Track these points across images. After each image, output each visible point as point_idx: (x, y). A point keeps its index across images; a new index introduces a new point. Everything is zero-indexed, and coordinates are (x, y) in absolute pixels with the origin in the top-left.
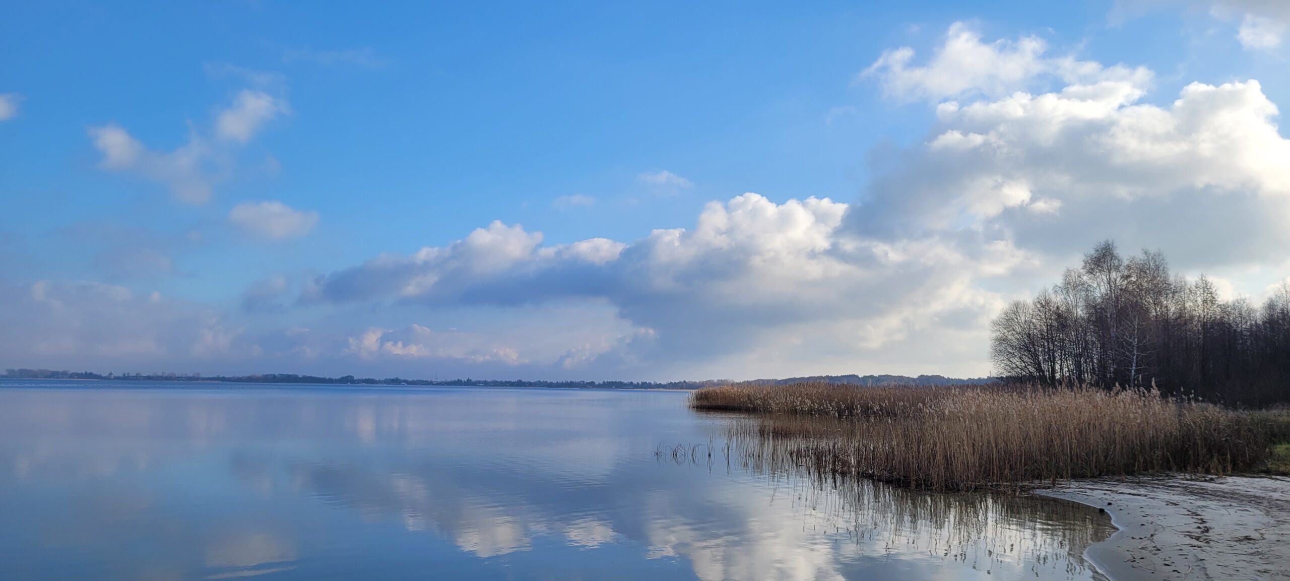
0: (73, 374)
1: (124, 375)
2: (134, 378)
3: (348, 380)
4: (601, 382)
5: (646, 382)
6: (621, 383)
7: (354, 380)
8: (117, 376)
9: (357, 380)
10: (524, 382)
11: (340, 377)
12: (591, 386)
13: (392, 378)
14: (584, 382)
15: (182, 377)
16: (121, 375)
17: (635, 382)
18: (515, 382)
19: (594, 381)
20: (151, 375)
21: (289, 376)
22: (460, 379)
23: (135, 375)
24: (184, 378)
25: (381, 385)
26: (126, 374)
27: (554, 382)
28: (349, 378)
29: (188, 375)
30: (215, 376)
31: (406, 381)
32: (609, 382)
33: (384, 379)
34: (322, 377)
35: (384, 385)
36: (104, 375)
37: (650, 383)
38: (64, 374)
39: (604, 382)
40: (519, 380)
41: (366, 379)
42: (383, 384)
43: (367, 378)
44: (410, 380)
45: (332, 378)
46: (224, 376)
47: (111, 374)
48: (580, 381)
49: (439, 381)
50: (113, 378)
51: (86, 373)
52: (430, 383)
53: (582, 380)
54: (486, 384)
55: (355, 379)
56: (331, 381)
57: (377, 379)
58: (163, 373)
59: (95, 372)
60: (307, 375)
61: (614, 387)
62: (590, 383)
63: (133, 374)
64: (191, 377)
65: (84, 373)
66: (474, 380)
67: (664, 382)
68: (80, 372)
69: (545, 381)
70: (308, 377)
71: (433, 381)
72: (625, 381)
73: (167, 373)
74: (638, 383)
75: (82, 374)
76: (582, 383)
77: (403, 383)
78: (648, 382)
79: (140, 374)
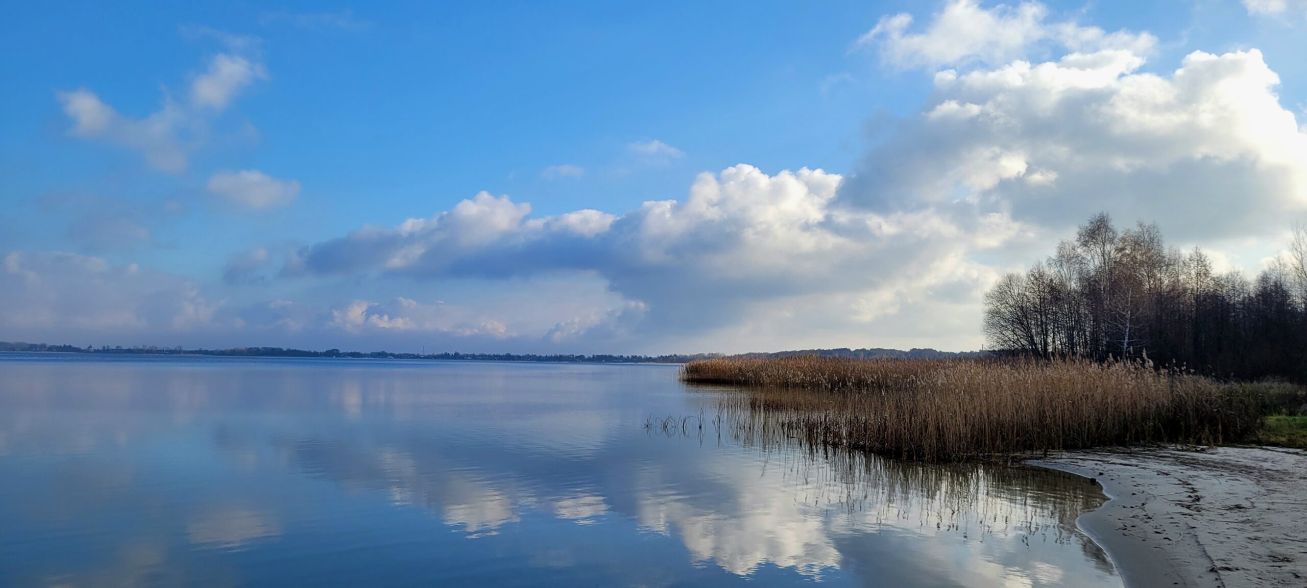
0: (51, 346)
1: (104, 348)
2: (115, 351)
3: (333, 354)
4: (591, 356)
5: (636, 356)
6: (611, 357)
7: (339, 353)
8: (97, 349)
9: (342, 354)
10: (513, 356)
11: (325, 351)
12: (581, 359)
13: (378, 352)
14: (573, 355)
15: (163, 351)
16: (101, 348)
17: (625, 356)
18: (504, 356)
19: (583, 354)
20: (132, 348)
21: (273, 349)
22: (448, 352)
23: (115, 348)
24: (166, 351)
25: (367, 358)
26: (106, 346)
27: (542, 356)
28: (335, 352)
29: (169, 349)
30: (198, 349)
31: (392, 355)
32: (599, 356)
33: (370, 353)
34: (307, 350)
35: (371, 358)
36: (84, 347)
37: (640, 357)
38: (43, 346)
39: (594, 355)
40: (508, 354)
41: (351, 353)
42: (369, 357)
43: (353, 351)
44: (396, 353)
45: (317, 351)
46: (206, 349)
47: (90, 347)
48: (569, 354)
49: (426, 354)
50: (92, 351)
51: (65, 345)
52: (417, 357)
53: (572, 354)
54: (474, 358)
55: (341, 352)
56: (316, 354)
57: (363, 353)
58: (144, 346)
59: (74, 345)
60: (292, 349)
61: (604, 361)
62: (579, 356)
63: (113, 347)
64: (173, 350)
65: (63, 346)
66: (461, 353)
67: (654, 356)
68: (59, 345)
69: (534, 354)
70: (293, 350)
71: (420, 354)
72: (615, 355)
73: (148, 346)
74: (628, 357)
75: (61, 347)
76: (571, 356)
77: (390, 357)
78: (638, 356)
79: (120, 347)
